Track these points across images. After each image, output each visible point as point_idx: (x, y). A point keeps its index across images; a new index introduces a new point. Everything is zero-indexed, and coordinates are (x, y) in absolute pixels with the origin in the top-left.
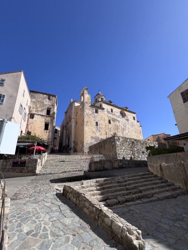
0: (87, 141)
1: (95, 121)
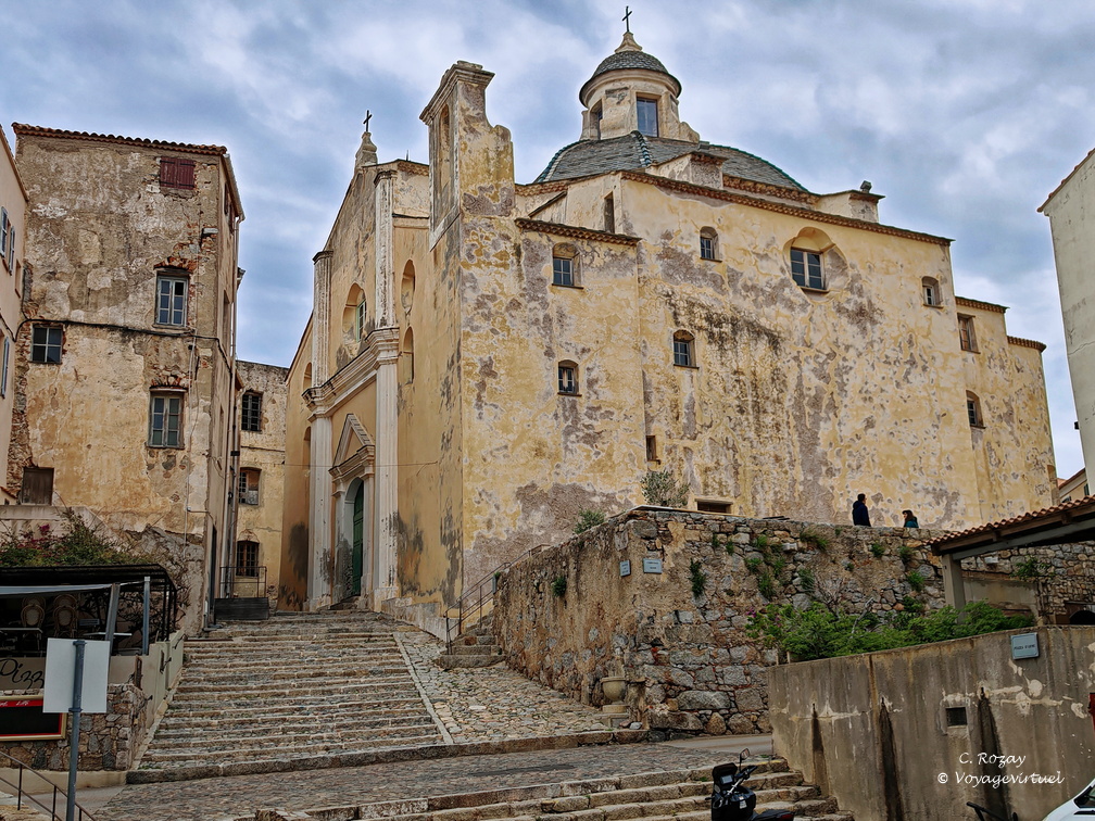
0: (489, 524)
1: (549, 353)
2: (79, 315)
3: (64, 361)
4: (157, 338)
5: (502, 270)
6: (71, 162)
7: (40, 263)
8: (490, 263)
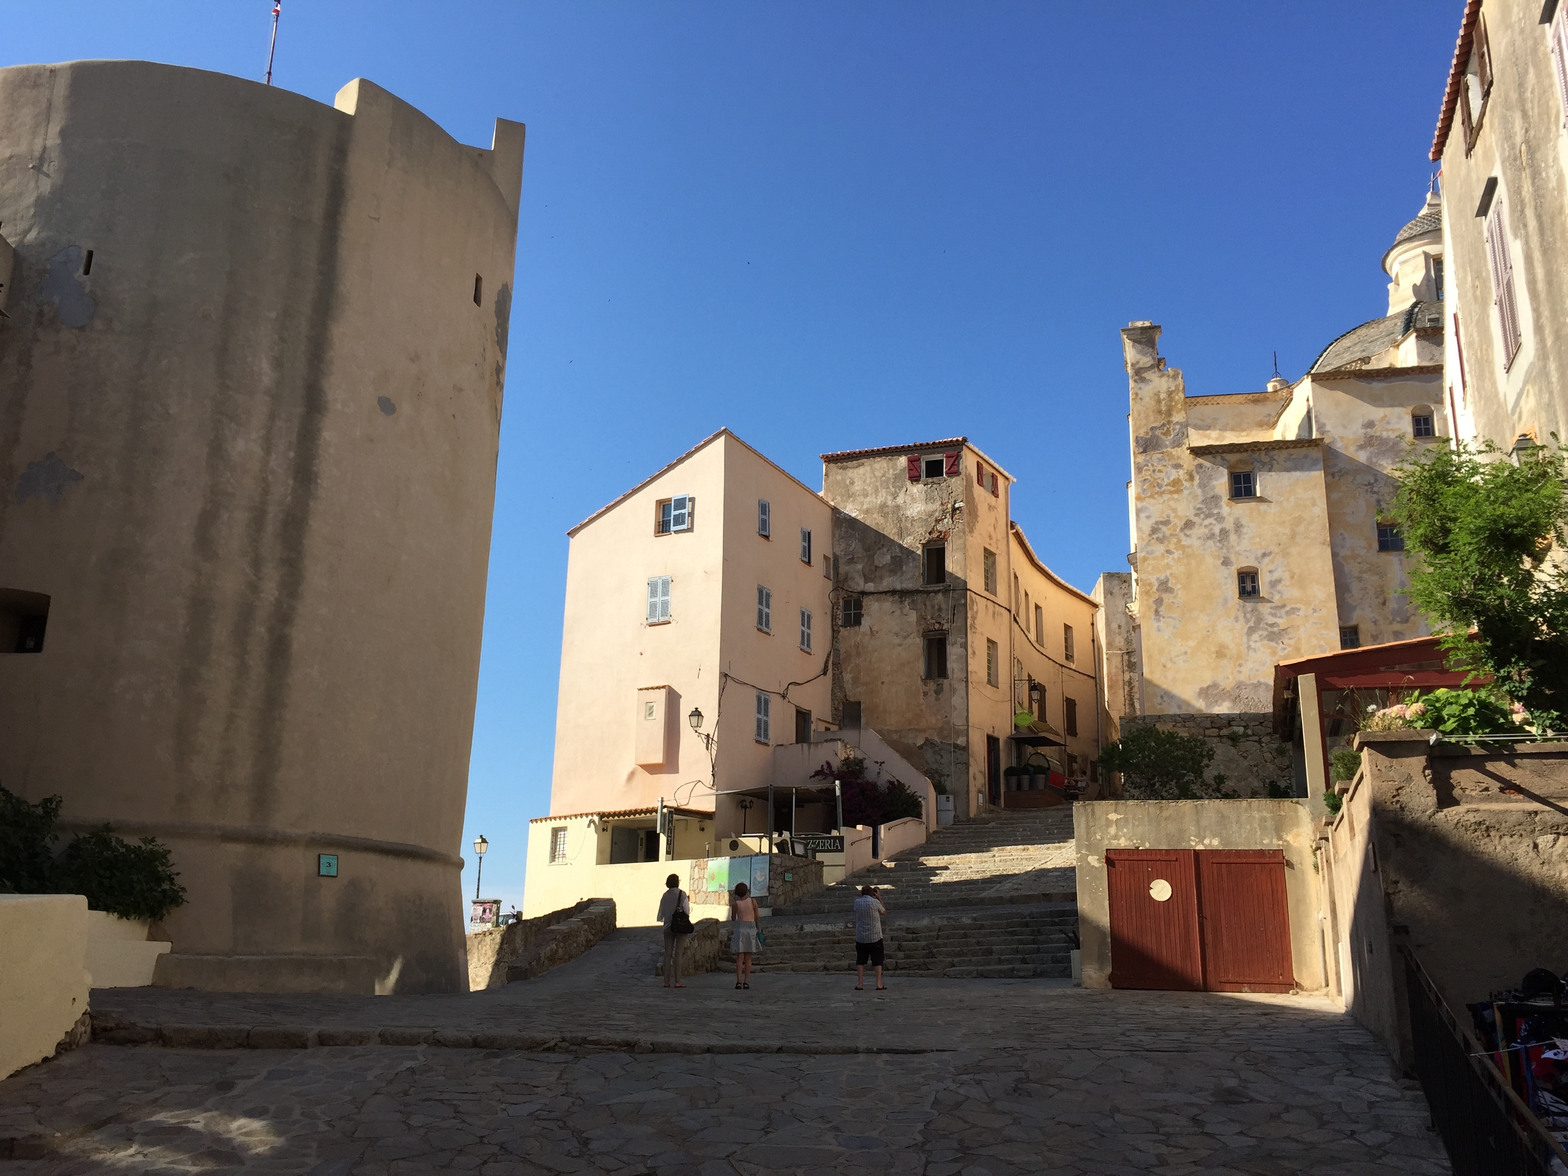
2: (870, 587)
3: (863, 622)
4: (925, 595)
5: (1176, 496)
6: (859, 474)
7: (843, 553)
8: (1163, 493)
